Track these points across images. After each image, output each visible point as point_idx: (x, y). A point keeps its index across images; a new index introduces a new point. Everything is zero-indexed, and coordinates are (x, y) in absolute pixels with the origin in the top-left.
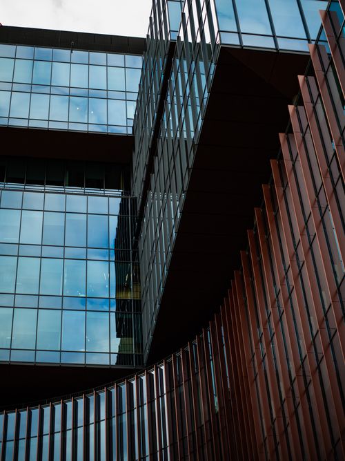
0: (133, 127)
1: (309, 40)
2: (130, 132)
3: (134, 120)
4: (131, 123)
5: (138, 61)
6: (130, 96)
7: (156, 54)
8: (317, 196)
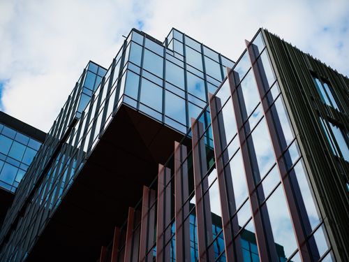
0: (17, 189)
1: (187, 127)
2: (13, 191)
3: (20, 184)
4: (17, 185)
5: (38, 145)
6: (22, 166)
7: (50, 145)
8: (164, 232)
